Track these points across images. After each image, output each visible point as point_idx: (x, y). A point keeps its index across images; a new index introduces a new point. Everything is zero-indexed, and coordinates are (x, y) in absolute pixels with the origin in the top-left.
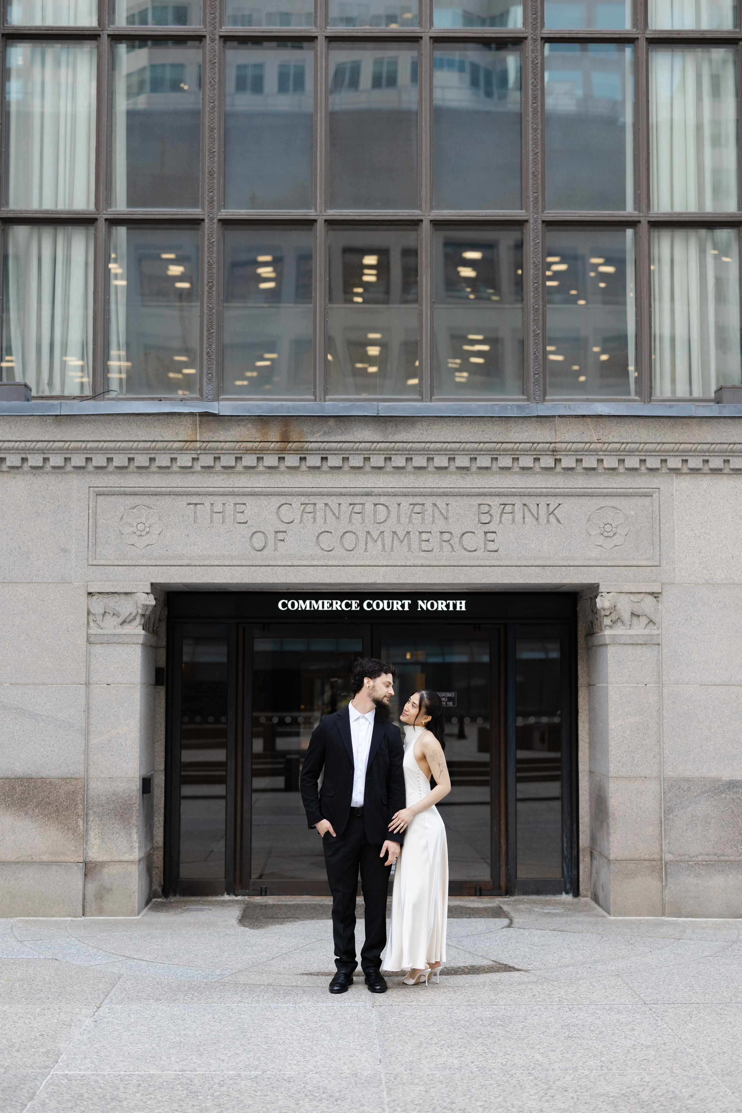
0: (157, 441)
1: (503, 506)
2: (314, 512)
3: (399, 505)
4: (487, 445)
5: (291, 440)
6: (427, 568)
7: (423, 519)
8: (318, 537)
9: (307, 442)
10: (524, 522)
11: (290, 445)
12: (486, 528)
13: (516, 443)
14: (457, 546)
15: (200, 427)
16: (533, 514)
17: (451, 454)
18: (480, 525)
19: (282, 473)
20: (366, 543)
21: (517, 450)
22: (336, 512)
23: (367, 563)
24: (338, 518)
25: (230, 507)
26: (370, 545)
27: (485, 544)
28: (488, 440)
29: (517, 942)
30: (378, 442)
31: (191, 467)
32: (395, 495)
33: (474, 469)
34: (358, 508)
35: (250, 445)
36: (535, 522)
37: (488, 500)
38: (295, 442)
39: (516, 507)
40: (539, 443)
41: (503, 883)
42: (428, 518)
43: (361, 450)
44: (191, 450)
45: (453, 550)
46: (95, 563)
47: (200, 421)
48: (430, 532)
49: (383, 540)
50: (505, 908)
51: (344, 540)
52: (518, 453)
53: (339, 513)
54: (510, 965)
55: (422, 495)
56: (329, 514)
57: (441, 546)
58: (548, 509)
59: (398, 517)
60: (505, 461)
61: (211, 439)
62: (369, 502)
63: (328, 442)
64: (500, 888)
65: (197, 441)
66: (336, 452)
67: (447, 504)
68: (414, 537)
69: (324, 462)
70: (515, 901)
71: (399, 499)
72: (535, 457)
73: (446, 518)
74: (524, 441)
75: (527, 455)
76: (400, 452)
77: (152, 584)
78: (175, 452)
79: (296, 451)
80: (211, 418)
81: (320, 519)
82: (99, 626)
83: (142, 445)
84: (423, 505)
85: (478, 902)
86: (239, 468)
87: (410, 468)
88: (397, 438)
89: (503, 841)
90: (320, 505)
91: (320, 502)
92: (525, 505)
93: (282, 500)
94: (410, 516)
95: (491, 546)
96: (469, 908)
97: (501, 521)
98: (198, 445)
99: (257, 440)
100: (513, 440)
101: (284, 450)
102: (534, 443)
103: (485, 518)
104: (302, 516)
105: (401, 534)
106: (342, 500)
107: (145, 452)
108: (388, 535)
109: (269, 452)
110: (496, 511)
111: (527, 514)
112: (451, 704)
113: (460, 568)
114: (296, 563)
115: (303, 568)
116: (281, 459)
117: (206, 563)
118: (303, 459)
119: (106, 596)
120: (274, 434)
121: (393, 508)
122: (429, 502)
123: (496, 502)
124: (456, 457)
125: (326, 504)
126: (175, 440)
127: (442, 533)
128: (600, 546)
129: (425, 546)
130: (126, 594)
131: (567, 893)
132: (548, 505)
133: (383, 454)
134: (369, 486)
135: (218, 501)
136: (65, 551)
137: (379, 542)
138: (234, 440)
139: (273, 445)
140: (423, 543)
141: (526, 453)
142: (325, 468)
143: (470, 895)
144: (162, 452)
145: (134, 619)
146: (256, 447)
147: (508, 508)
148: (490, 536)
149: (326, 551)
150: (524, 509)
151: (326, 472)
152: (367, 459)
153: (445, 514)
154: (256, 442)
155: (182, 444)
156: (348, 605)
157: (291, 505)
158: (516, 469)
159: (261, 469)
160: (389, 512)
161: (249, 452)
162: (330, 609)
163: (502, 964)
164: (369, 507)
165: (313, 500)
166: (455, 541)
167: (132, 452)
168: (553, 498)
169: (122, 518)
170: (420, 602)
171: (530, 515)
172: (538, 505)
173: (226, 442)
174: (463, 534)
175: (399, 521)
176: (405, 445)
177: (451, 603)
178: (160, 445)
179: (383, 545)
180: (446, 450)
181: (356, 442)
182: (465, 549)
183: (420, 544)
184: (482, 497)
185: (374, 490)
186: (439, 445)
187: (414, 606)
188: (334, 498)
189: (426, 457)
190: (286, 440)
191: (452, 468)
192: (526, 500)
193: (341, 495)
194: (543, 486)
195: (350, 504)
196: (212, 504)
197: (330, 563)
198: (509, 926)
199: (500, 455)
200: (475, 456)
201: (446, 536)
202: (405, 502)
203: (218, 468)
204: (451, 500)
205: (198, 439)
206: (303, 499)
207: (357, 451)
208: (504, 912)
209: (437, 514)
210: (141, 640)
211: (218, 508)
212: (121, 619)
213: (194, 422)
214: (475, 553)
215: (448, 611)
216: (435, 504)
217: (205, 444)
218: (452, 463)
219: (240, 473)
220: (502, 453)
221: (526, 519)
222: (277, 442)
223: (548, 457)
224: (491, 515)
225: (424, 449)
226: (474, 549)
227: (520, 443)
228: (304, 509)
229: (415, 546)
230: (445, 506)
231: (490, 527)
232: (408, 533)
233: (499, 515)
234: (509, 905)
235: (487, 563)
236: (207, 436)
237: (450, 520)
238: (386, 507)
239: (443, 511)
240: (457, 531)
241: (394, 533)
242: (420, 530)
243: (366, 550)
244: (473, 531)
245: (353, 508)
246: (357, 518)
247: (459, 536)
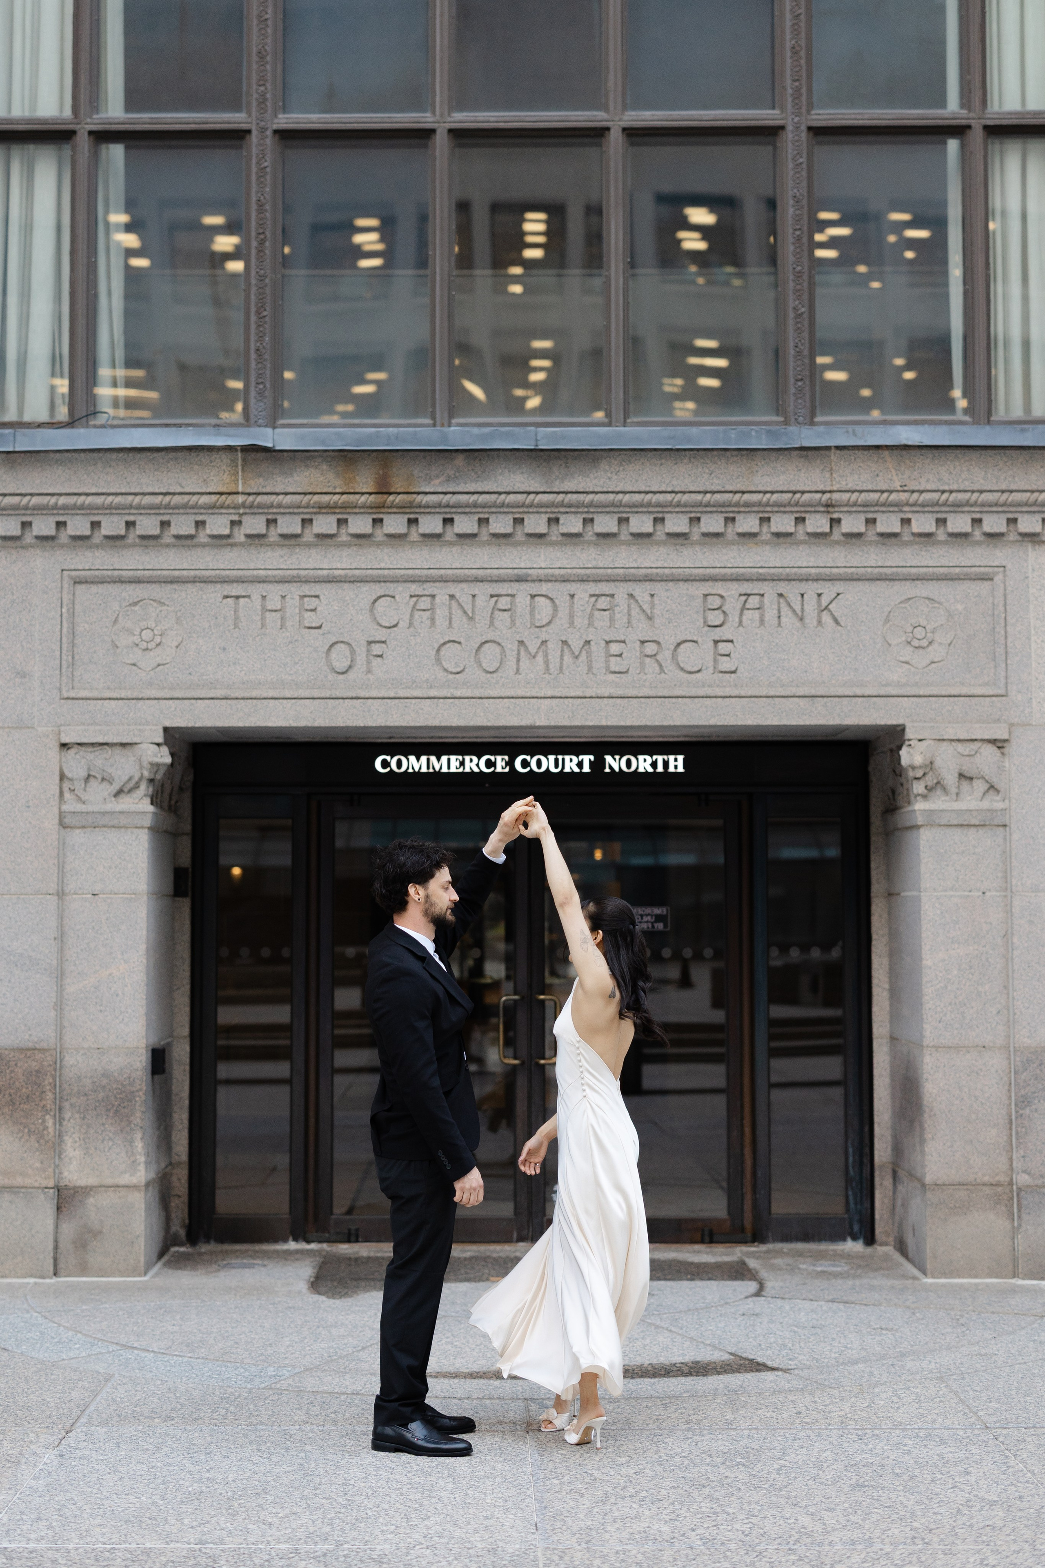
0: (174, 494)
1: (744, 598)
2: (432, 609)
3: (572, 596)
4: (717, 496)
5: (392, 490)
6: (619, 701)
7: (612, 619)
8: (438, 650)
9: (419, 493)
10: (779, 624)
11: (391, 498)
12: (718, 634)
13: (765, 492)
14: (668, 665)
15: (243, 470)
16: (794, 611)
17: (658, 512)
18: (706, 628)
19: (379, 545)
20: (518, 661)
21: (767, 504)
22: (469, 608)
23: (520, 693)
24: (471, 619)
25: (293, 602)
26: (525, 663)
27: (715, 661)
28: (719, 488)
29: (772, 1321)
30: (537, 493)
31: (228, 536)
32: (565, 580)
33: (695, 537)
34: (504, 603)
35: (326, 498)
36: (798, 624)
37: (719, 588)
38: (399, 493)
39: (768, 600)
40: (803, 492)
41: (749, 1226)
42: (621, 619)
43: (508, 506)
44: (228, 507)
45: (663, 670)
46: (72, 694)
47: (244, 460)
48: (624, 642)
49: (546, 656)
50: (753, 1263)
51: (482, 655)
52: (769, 509)
53: (474, 611)
55: (609, 580)
56: (457, 613)
57: (642, 664)
58: (819, 603)
59: (571, 616)
60: (748, 523)
61: (261, 490)
62: (522, 591)
63: (454, 493)
64: (743, 1230)
65: (237, 493)
66: (467, 510)
67: (652, 596)
68: (597, 649)
69: (448, 527)
70: (768, 1252)
71: (573, 587)
72: (798, 515)
73: (650, 618)
74: (780, 489)
75: (785, 512)
76: (573, 510)
77: (166, 730)
78: (202, 511)
79: (401, 508)
80: (260, 455)
81: (442, 621)
82: (79, 799)
83: (147, 500)
84: (612, 596)
85: (707, 1253)
86: (308, 537)
87: (589, 536)
88: (569, 485)
89: (749, 1153)
90: (442, 598)
91: (442, 593)
92: (781, 595)
93: (378, 589)
94: (591, 616)
96: (692, 1263)
97: (741, 623)
98: (240, 499)
99: (338, 490)
100: (760, 488)
101: (381, 506)
102: (794, 493)
103: (715, 618)
104: (412, 615)
105: (576, 644)
106: (477, 589)
107: (153, 511)
108: (554, 647)
109: (357, 510)
110: (733, 606)
111: (785, 609)
112: (660, 926)
113: (674, 700)
114: (401, 694)
115: (414, 701)
116: (377, 522)
117: (254, 694)
118: (413, 522)
119: (90, 749)
120: (365, 481)
121: (563, 601)
122: (621, 591)
123: (732, 591)
124: (667, 516)
125: (452, 597)
126: (203, 491)
127: (643, 642)
128: (907, 663)
129: (615, 664)
130: (123, 745)
131: (855, 1238)
132: (819, 595)
133: (546, 513)
134: (522, 565)
135: (274, 592)
136: (23, 675)
137: (540, 659)
138: (299, 490)
139: (363, 499)
140: (613, 659)
141: (782, 509)
142: (449, 536)
143: (694, 1241)
144: (182, 511)
145: (137, 786)
146: (336, 503)
147: (753, 601)
148: (723, 648)
149: (451, 673)
150: (779, 603)
151: (451, 544)
152: (519, 521)
153: (649, 612)
154: (335, 494)
155: (214, 498)
156: (489, 764)
157: (393, 597)
158: (766, 536)
159: (344, 538)
160: (555, 608)
161: (323, 511)
162: (461, 770)
163: (745, 1359)
164: (522, 600)
165: (430, 589)
166: (665, 656)
167: (133, 511)
168: (828, 584)
169: (116, 621)
170: (609, 759)
171: (790, 613)
172: (802, 595)
173: (286, 494)
174: (679, 645)
175: (572, 623)
176: (581, 497)
177: (660, 759)
178: (177, 500)
179: (547, 663)
180: (649, 505)
181: (500, 493)
182: (682, 669)
183: (607, 662)
184: (710, 583)
185: (530, 572)
186: (637, 498)
187: (598, 765)
188: (464, 585)
189: (616, 516)
190: (385, 491)
191: (660, 535)
192: (782, 587)
193: (477, 580)
194: (811, 564)
195: (492, 596)
196: (264, 597)
197: (458, 694)
198: (759, 1292)
199: (739, 512)
200: (698, 515)
201: (650, 648)
202: (583, 592)
203: (273, 537)
204: (658, 588)
205: (240, 489)
206: (414, 588)
207: (501, 508)
208: (750, 1270)
209: (635, 611)
210: (148, 821)
211: (274, 602)
212: (116, 787)
213: (234, 461)
214: (698, 675)
215: (655, 774)
216: (631, 596)
217: (251, 498)
218: (659, 527)
219: (309, 545)
220: (742, 509)
221: (783, 619)
222: (370, 494)
223: (818, 516)
224: (724, 612)
225: (613, 505)
226: (696, 669)
227: (773, 492)
228: (416, 603)
229: (599, 664)
230: (648, 598)
231: (725, 633)
232: (588, 642)
233: (738, 613)
234: (757, 1258)
235: (719, 692)
236: (256, 485)
237: (657, 621)
238: (551, 599)
239: (646, 607)
240: (669, 640)
241: (565, 642)
242: (607, 639)
243: (518, 671)
244: (695, 639)
245: (496, 602)
246: (503, 618)
247: (672, 647)
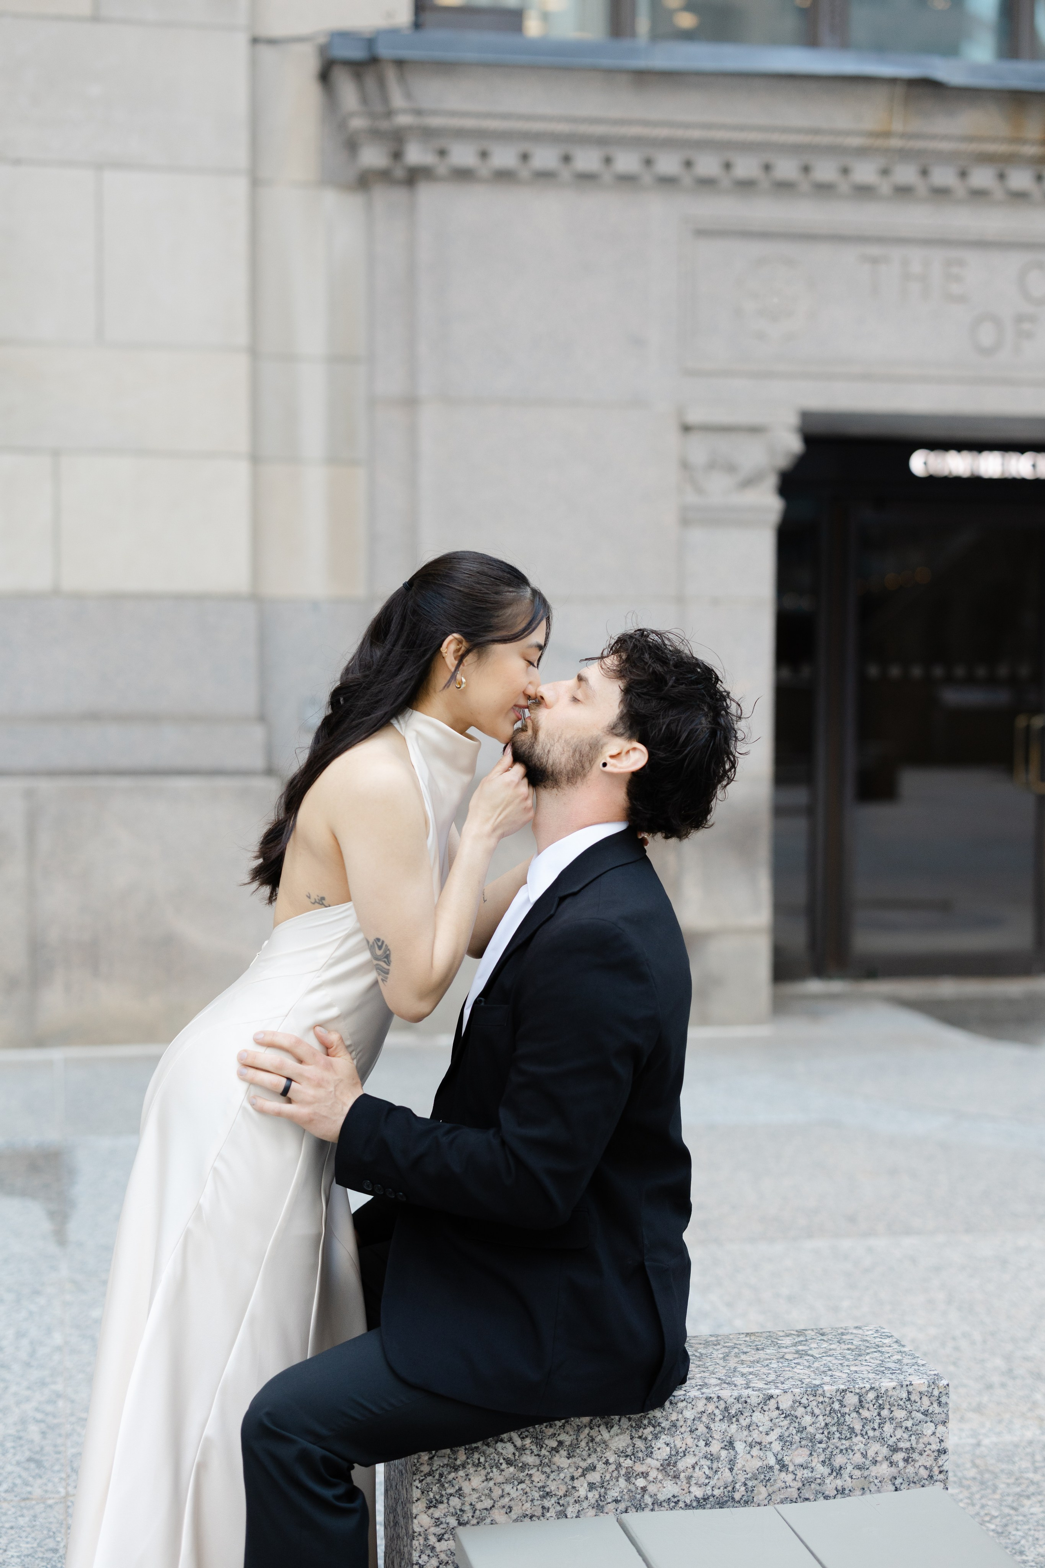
15: (905, 106)
19: (1035, 205)
25: (938, 269)
31: (874, 187)
35: (987, 146)
44: (882, 152)
46: (695, 368)
47: (908, 95)
61: (920, 132)
65: (891, 135)
77: (803, 413)
78: (853, 155)
80: (926, 91)
82: (699, 490)
83: (794, 138)
86: (962, 192)
93: (1030, 257)
98: (894, 142)
99: (1003, 137)
107: (798, 153)
109: (1021, 163)
116: (1039, 178)
119: (717, 433)
130: (753, 429)
135: (916, 256)
139: (1029, 148)
144: (831, 154)
145: (765, 478)
146: (1002, 152)
155: (865, 139)
156: (1035, 466)
159: (1000, 195)
161: (985, 161)
162: (1001, 474)
167: (773, 151)
169: (739, 283)
196: (905, 262)
203: (923, 191)
205: (897, 130)
210: (774, 517)
211: (917, 270)
212: (741, 477)
213: (896, 96)
217: (905, 142)
219: (962, 202)
222: (1037, 143)
236: (917, 125)
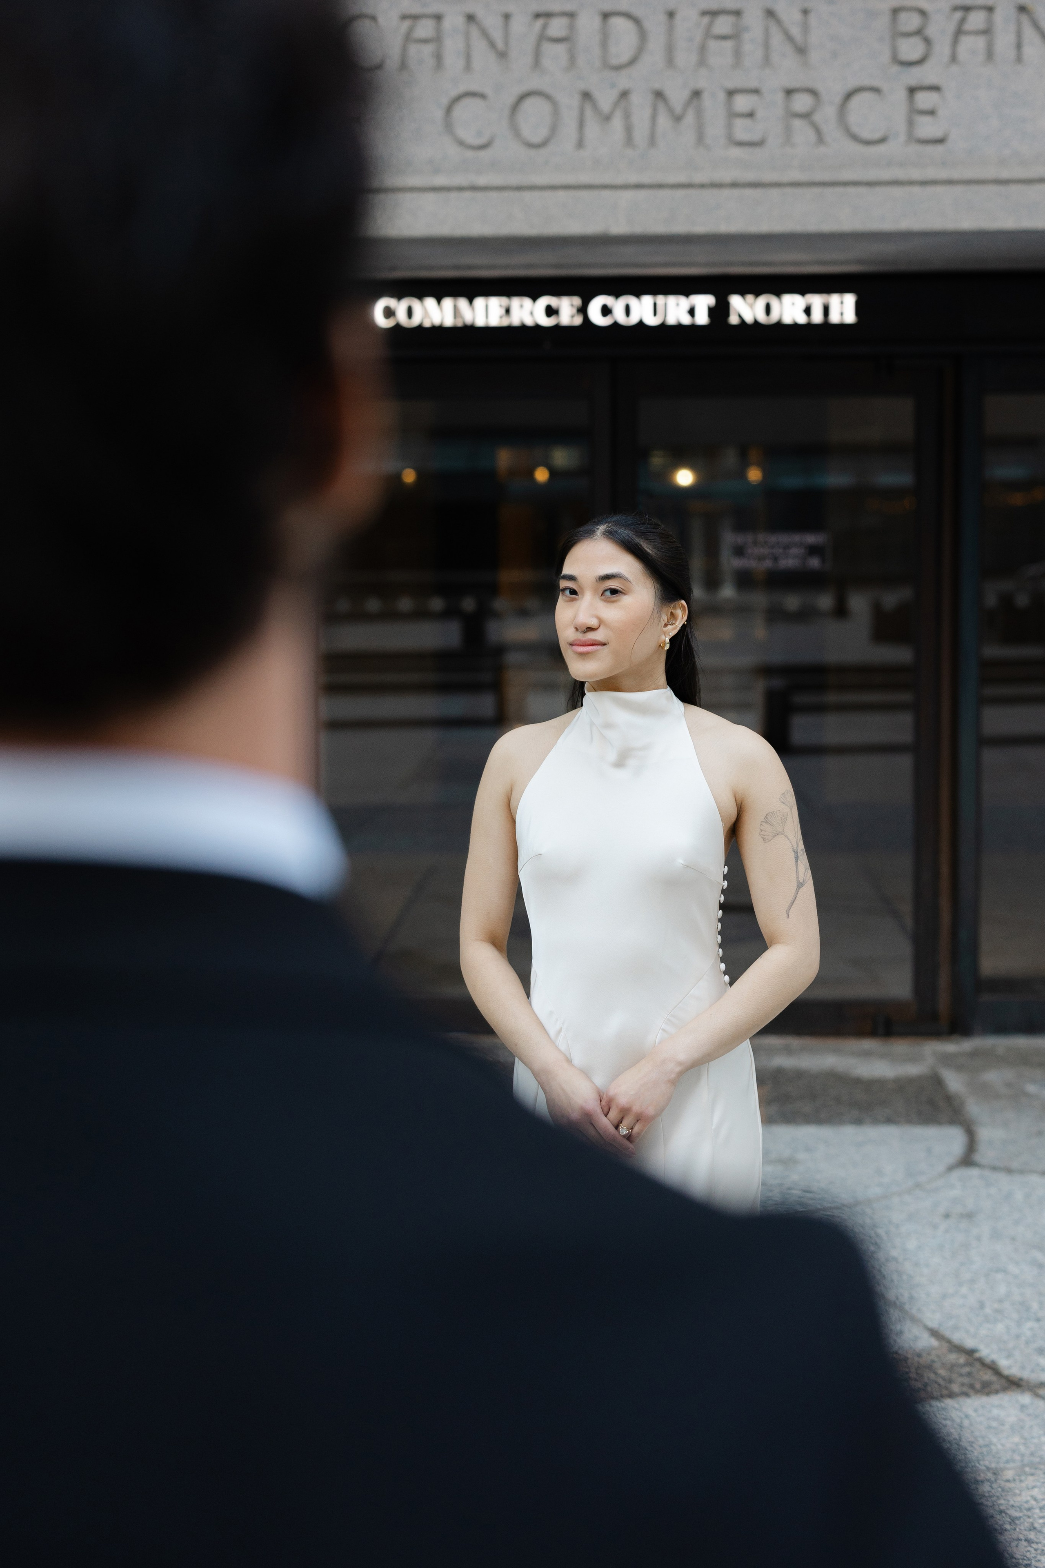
1: (958, 15)
2: (437, 39)
3: (671, 15)
6: (748, 192)
7: (738, 54)
8: (449, 110)
10: (1019, 59)
12: (916, 76)
14: (831, 130)
18: (895, 69)
20: (581, 125)
22: (497, 36)
23: (584, 178)
24: (502, 55)
26: (592, 129)
27: (911, 123)
29: (996, 1235)
34: (557, 28)
39: (998, 17)
41: (943, 1001)
42: (752, 50)
45: (820, 139)
48: (756, 91)
49: (627, 116)
50: (954, 1082)
51: (519, 117)
53: (506, 43)
54: (986, 1352)
56: (479, 46)
57: (788, 131)
59: (670, 50)
62: (588, 8)
64: (935, 1016)
67: (805, 12)
68: (712, 105)
70: (974, 1054)
73: (801, 50)
81: (453, 60)
84: (738, 13)
85: (882, 1058)
89: (945, 903)
90: (453, 22)
91: (453, 12)
92: (1022, 9)
94: (703, 49)
95: (927, 128)
96: (858, 1082)
97: (954, 58)
103: (911, 49)
104: (403, 52)
105: (677, 96)
106: (513, 4)
108: (640, 104)
110: (941, 27)
111: (1029, 33)
112: (814, 563)
113: (839, 190)
114: (389, 183)
115: (409, 195)
121: (655, 25)
122: (753, 5)
123: (940, 3)
125: (471, 18)
127: (789, 92)
129: (742, 130)
137: (617, 123)
140: (739, 123)
143: (861, 1033)
147: (976, 20)
148: (924, 100)
149: (470, 148)
150: (1019, 24)
153: (799, 40)
156: (551, 311)
157: (371, 20)
160: (643, 35)
162: (505, 322)
163: (959, 1349)
164: (588, 24)
165: (434, 4)
166: (827, 115)
170: (736, 301)
171: (1037, 40)
174: (849, 96)
175: (670, 61)
177: (817, 301)
179: (629, 130)
182: (855, 138)
183: (729, 126)
187: (720, 311)
195: (538, 16)
197: (482, 181)
198: (967, 1160)
201: (802, 103)
202: (689, 7)
206: (408, 4)
208: (949, 1099)
209: (777, 39)
214: (881, 149)
215: (809, 326)
216: (770, 13)
221: (1029, 51)
224: (927, 41)
226: (877, 136)
228: (410, 32)
229: (715, 128)
230: (798, 16)
231: (927, 74)
232: (696, 94)
233: (948, 39)
234: (960, 1068)
235: (916, 174)
237: (814, 56)
238: (636, 21)
239: (795, 31)
240: (833, 90)
241: (659, 95)
242: (730, 85)
243: (580, 144)
244: (876, 83)
245: (545, 27)
246: (555, 54)
247: (838, 99)
